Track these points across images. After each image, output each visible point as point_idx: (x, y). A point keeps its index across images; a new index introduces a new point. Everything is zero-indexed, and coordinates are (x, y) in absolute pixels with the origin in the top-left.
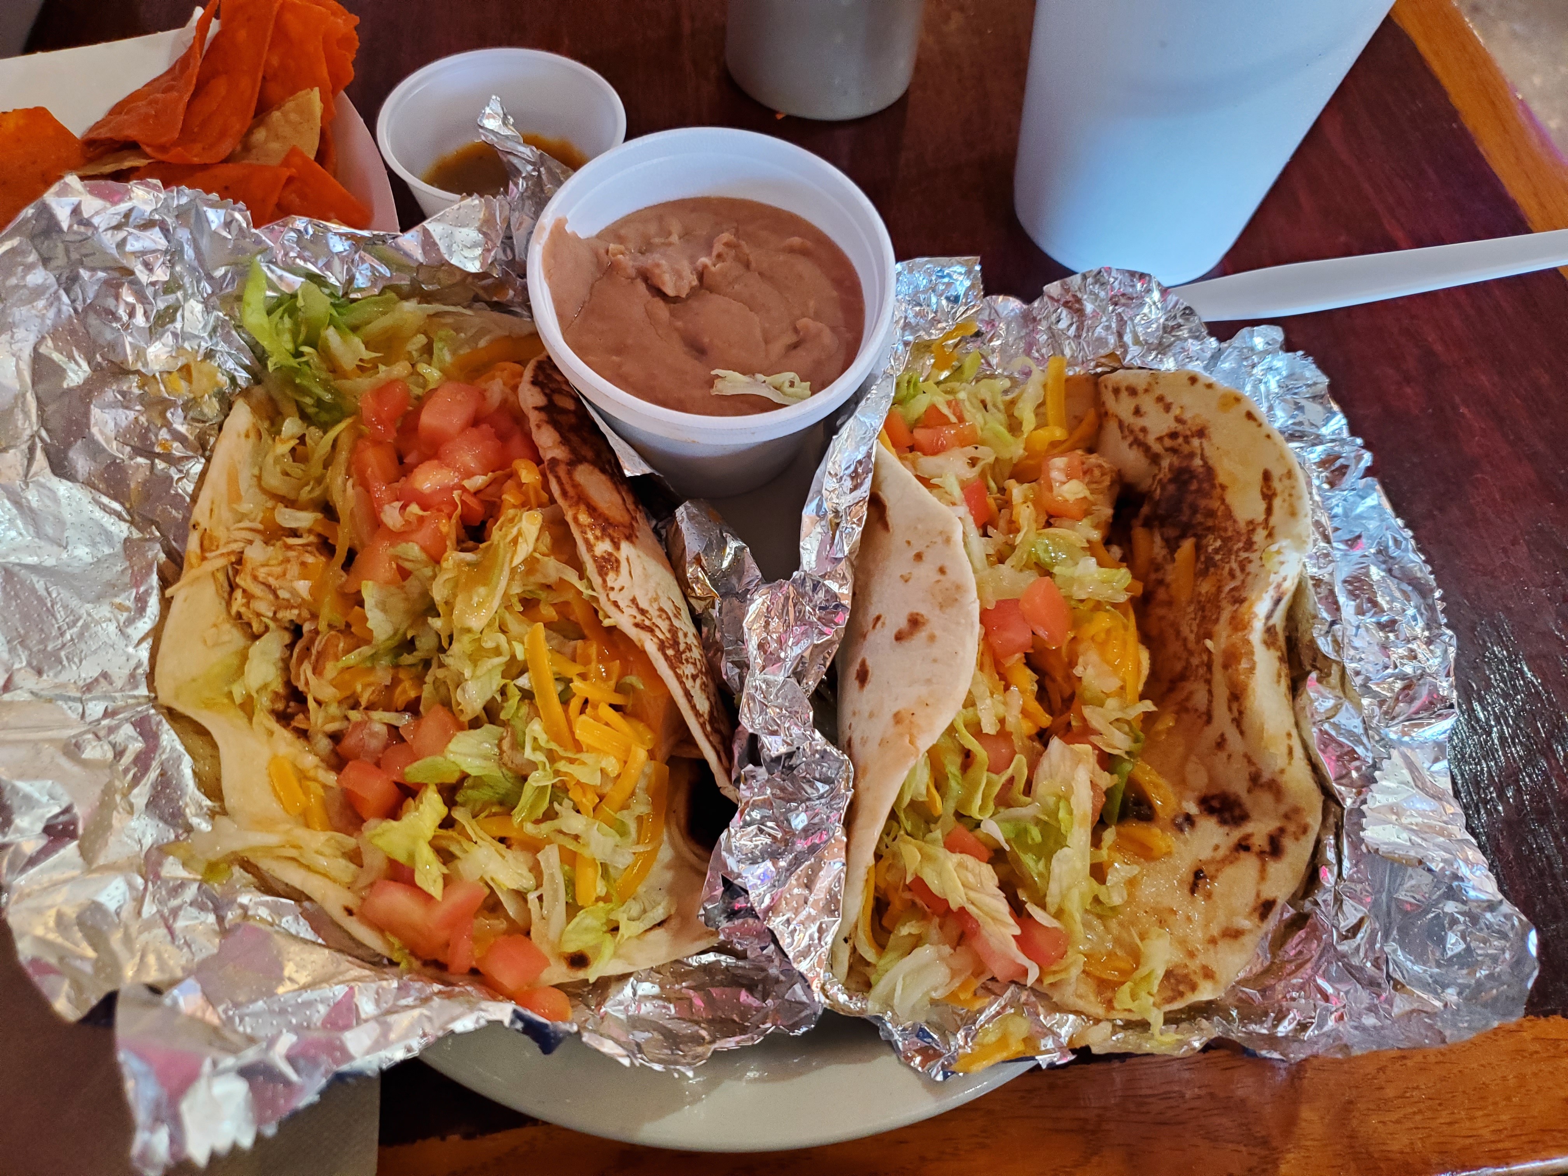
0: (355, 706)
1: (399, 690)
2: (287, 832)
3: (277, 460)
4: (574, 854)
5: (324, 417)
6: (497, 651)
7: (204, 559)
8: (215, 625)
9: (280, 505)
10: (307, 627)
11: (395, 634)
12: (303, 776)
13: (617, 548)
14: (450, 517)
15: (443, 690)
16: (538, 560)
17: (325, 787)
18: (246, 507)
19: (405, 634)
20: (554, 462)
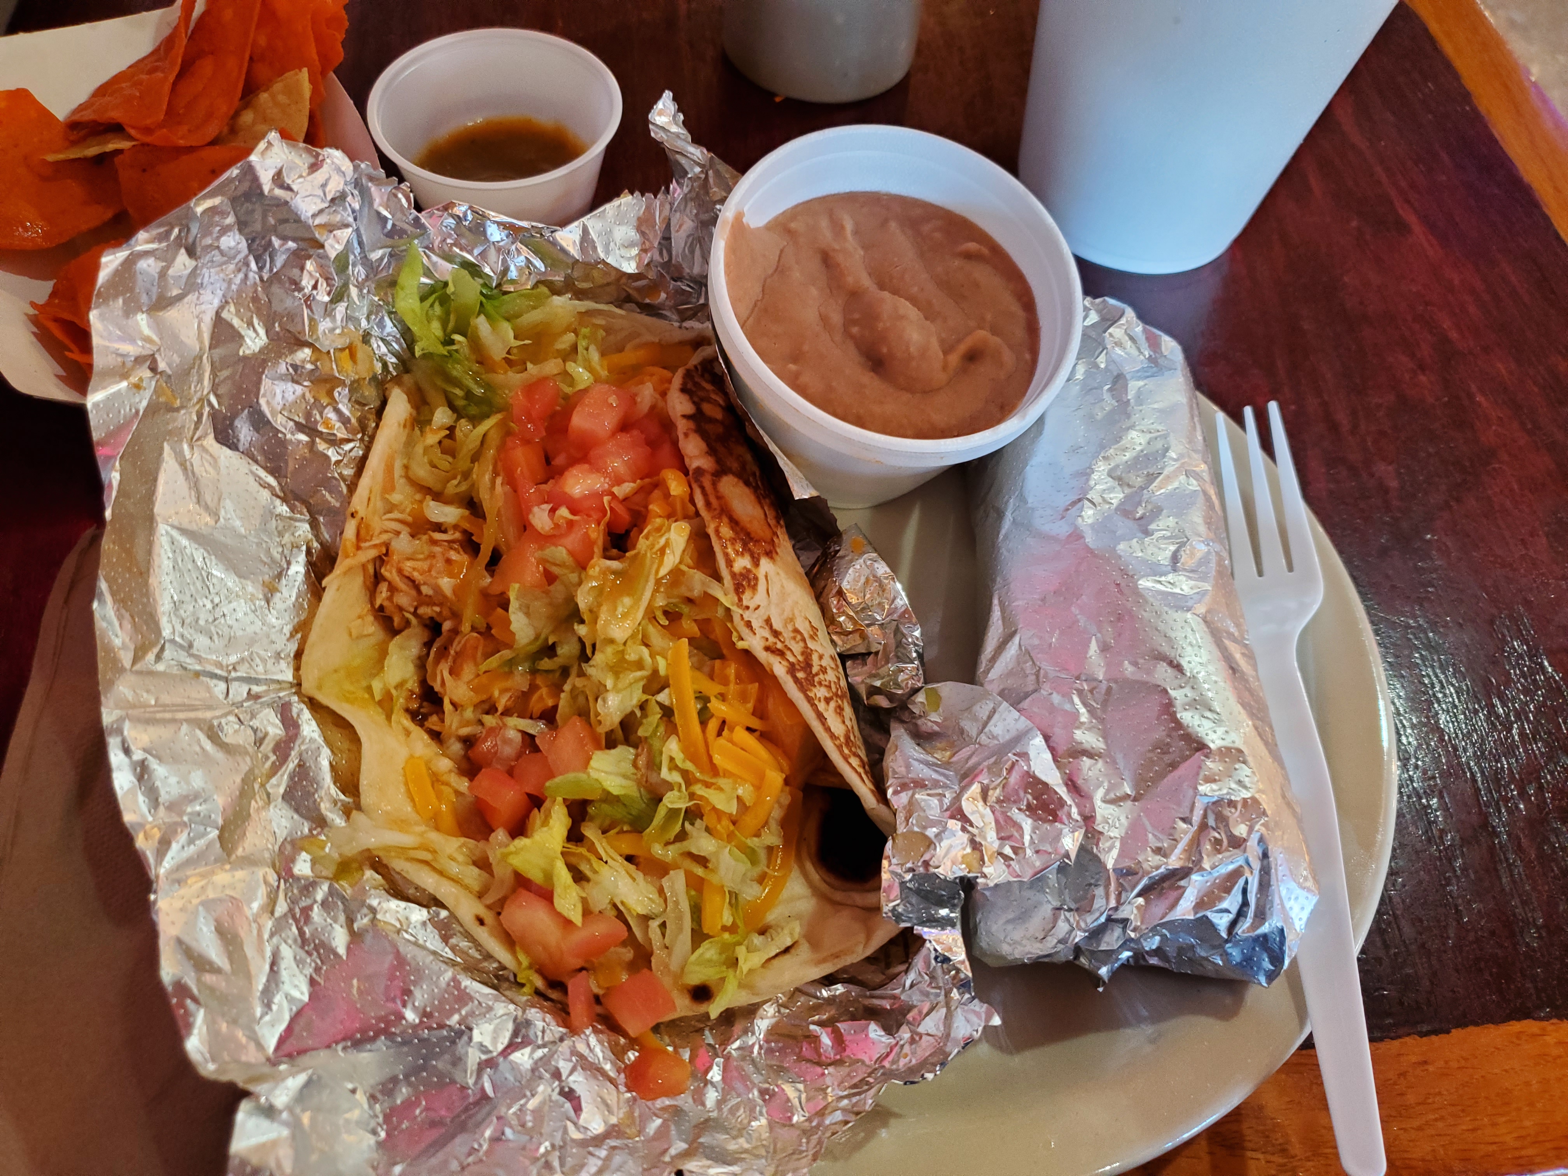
0: (491, 710)
1: (535, 697)
2: (422, 834)
3: (427, 450)
4: (702, 880)
5: (473, 410)
6: (639, 665)
7: (358, 548)
8: (359, 617)
9: (428, 497)
10: (447, 626)
11: (537, 638)
12: (436, 779)
13: (756, 564)
14: (599, 524)
15: (581, 700)
16: (683, 573)
17: (458, 793)
18: (396, 497)
19: (547, 639)
20: (699, 471)
